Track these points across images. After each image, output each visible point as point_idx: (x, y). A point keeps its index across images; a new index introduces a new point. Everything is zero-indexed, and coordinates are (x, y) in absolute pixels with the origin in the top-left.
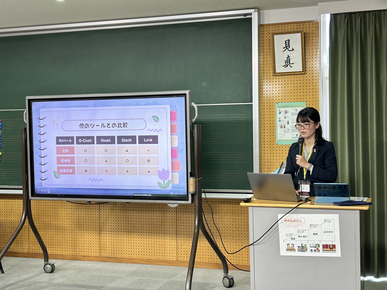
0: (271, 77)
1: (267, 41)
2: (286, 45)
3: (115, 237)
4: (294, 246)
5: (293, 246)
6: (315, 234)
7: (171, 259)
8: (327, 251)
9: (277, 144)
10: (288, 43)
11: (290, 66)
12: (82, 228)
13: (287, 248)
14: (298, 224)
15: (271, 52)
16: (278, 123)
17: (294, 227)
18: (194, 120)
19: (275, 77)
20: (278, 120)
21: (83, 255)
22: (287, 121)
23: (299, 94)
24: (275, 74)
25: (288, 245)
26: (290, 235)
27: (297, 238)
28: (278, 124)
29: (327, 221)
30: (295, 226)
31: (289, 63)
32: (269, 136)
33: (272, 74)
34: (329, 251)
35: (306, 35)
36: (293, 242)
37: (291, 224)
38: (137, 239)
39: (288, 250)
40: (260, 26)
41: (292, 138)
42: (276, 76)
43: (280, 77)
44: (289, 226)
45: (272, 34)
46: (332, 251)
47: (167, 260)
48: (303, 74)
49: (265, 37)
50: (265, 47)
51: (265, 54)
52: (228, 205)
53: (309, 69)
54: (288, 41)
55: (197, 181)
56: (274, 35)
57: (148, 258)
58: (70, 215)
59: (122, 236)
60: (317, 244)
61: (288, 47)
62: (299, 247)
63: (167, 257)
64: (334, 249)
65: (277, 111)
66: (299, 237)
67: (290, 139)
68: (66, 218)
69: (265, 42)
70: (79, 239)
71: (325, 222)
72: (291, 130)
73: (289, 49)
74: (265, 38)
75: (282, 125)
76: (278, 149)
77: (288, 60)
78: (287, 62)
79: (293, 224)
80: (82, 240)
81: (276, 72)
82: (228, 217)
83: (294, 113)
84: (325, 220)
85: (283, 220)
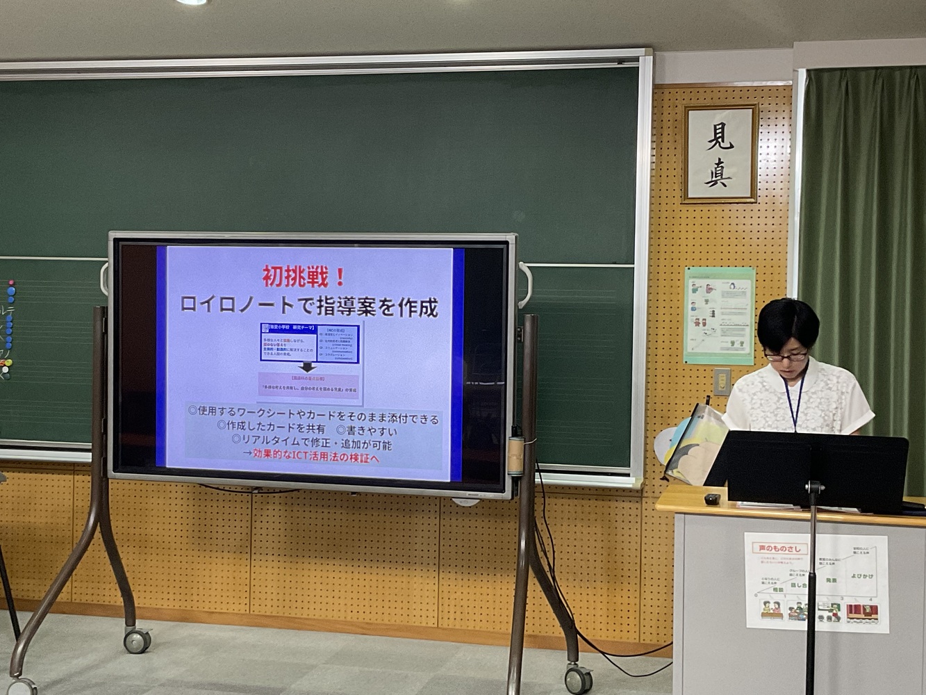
0: (677, 207)
1: (670, 124)
2: (716, 134)
4: (779, 606)
5: (777, 606)
6: (832, 580)
7: (424, 624)
8: (858, 621)
9: (686, 362)
10: (720, 130)
11: (723, 184)
13: (762, 611)
14: (792, 556)
16: (690, 313)
17: (782, 563)
18: (523, 303)
19: (684, 208)
20: (690, 306)
22: (712, 310)
23: (739, 249)
24: (686, 200)
25: (765, 605)
26: (771, 581)
27: (787, 588)
28: (690, 316)
29: (860, 551)
30: (783, 561)
31: (719, 178)
32: (667, 342)
33: (678, 200)
34: (863, 619)
36: (778, 597)
37: (775, 556)
39: (763, 615)
40: (657, 88)
41: (722, 349)
42: (688, 204)
43: (698, 208)
44: (769, 560)
45: (686, 107)
46: (869, 619)
47: (414, 624)
48: (752, 203)
49: (665, 114)
53: (767, 193)
54: (720, 126)
55: (527, 447)
56: (688, 110)
57: (367, 620)
60: (835, 604)
61: (720, 140)
62: (791, 609)
63: (414, 619)
64: (873, 616)
65: (688, 286)
66: (793, 585)
67: (717, 351)
69: (666, 124)
71: (855, 553)
72: (719, 332)
73: (722, 145)
74: (666, 117)
75: (698, 319)
76: (687, 373)
77: (718, 169)
78: (716, 174)
79: (780, 556)
81: (689, 196)
83: (728, 293)
84: (855, 549)
85: (757, 547)
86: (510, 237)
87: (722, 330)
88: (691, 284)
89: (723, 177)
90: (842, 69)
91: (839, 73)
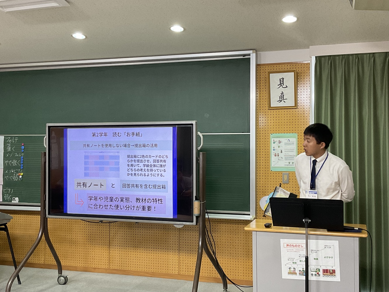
0: (267, 111)
1: (263, 79)
2: (280, 82)
6: (316, 259)
7: (174, 273)
8: (327, 276)
9: (272, 170)
10: (282, 81)
11: (284, 101)
12: (94, 242)
14: (300, 249)
15: (267, 88)
16: (273, 151)
19: (269, 111)
20: (273, 149)
21: (93, 267)
22: (281, 150)
23: (291, 126)
24: (270, 108)
25: (289, 269)
26: (291, 259)
27: (298, 262)
28: (273, 153)
29: (327, 247)
30: (296, 251)
31: (283, 99)
32: (264, 163)
33: (267, 108)
34: (329, 275)
35: (298, 75)
36: (295, 266)
37: (292, 249)
38: (143, 254)
39: (289, 273)
40: (258, 66)
41: (285, 165)
43: (275, 111)
44: (291, 251)
45: (268, 72)
46: (332, 275)
47: (170, 273)
48: (295, 108)
49: (262, 75)
50: (262, 84)
51: (262, 90)
52: (226, 225)
53: (301, 104)
54: (282, 79)
55: (201, 204)
56: (270, 73)
57: (152, 271)
59: (130, 250)
60: (318, 269)
61: (282, 84)
62: (300, 271)
63: (170, 271)
64: (334, 274)
65: (272, 141)
66: (301, 261)
67: (283, 166)
71: (325, 248)
72: (284, 158)
73: (283, 86)
74: (262, 77)
75: (276, 154)
76: (272, 175)
77: (282, 96)
78: (281, 98)
79: (295, 249)
80: (93, 253)
81: (271, 106)
82: (226, 235)
83: (287, 143)
85: (285, 245)
88: (273, 140)
91: (328, 57)
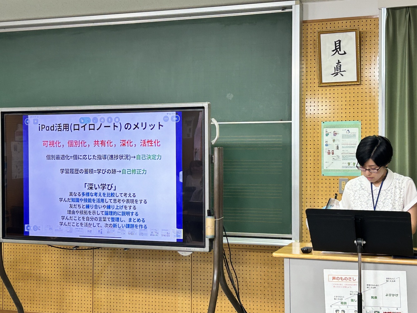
0: (317, 88)
1: (311, 42)
2: (336, 46)
3: (112, 292)
6: (374, 298)
9: (323, 175)
10: (338, 44)
11: (341, 74)
12: (71, 279)
14: (351, 283)
15: (316, 56)
16: (325, 147)
17: (345, 287)
18: (213, 142)
19: (321, 89)
20: (325, 144)
22: (337, 145)
23: (352, 110)
26: (339, 298)
27: (349, 302)
28: (325, 149)
29: (390, 280)
30: (346, 286)
31: (339, 71)
32: (312, 164)
33: (317, 85)
35: (362, 35)
36: (344, 307)
37: (341, 283)
38: (141, 296)
40: (303, 23)
41: (343, 167)
42: (322, 86)
43: (328, 89)
44: (338, 286)
45: (318, 32)
48: (358, 85)
49: (309, 37)
50: (309, 50)
51: (309, 58)
52: (259, 254)
53: (366, 79)
54: (338, 42)
55: (217, 222)
56: (320, 34)
58: (56, 263)
59: (122, 291)
60: (376, 311)
61: (338, 50)
65: (323, 133)
66: (352, 300)
67: (340, 168)
68: (50, 266)
69: (309, 43)
70: (66, 294)
71: (387, 281)
72: (341, 157)
73: (340, 53)
74: (309, 39)
75: (330, 151)
76: (324, 181)
77: (338, 66)
78: (337, 69)
79: (344, 283)
80: (70, 294)
81: (323, 82)
82: (259, 269)
83: (345, 135)
84: (387, 279)
85: (331, 277)
86: (205, 105)
87: (343, 156)
88: (325, 131)
89: (341, 71)
90: (406, 7)
91: (405, 9)
